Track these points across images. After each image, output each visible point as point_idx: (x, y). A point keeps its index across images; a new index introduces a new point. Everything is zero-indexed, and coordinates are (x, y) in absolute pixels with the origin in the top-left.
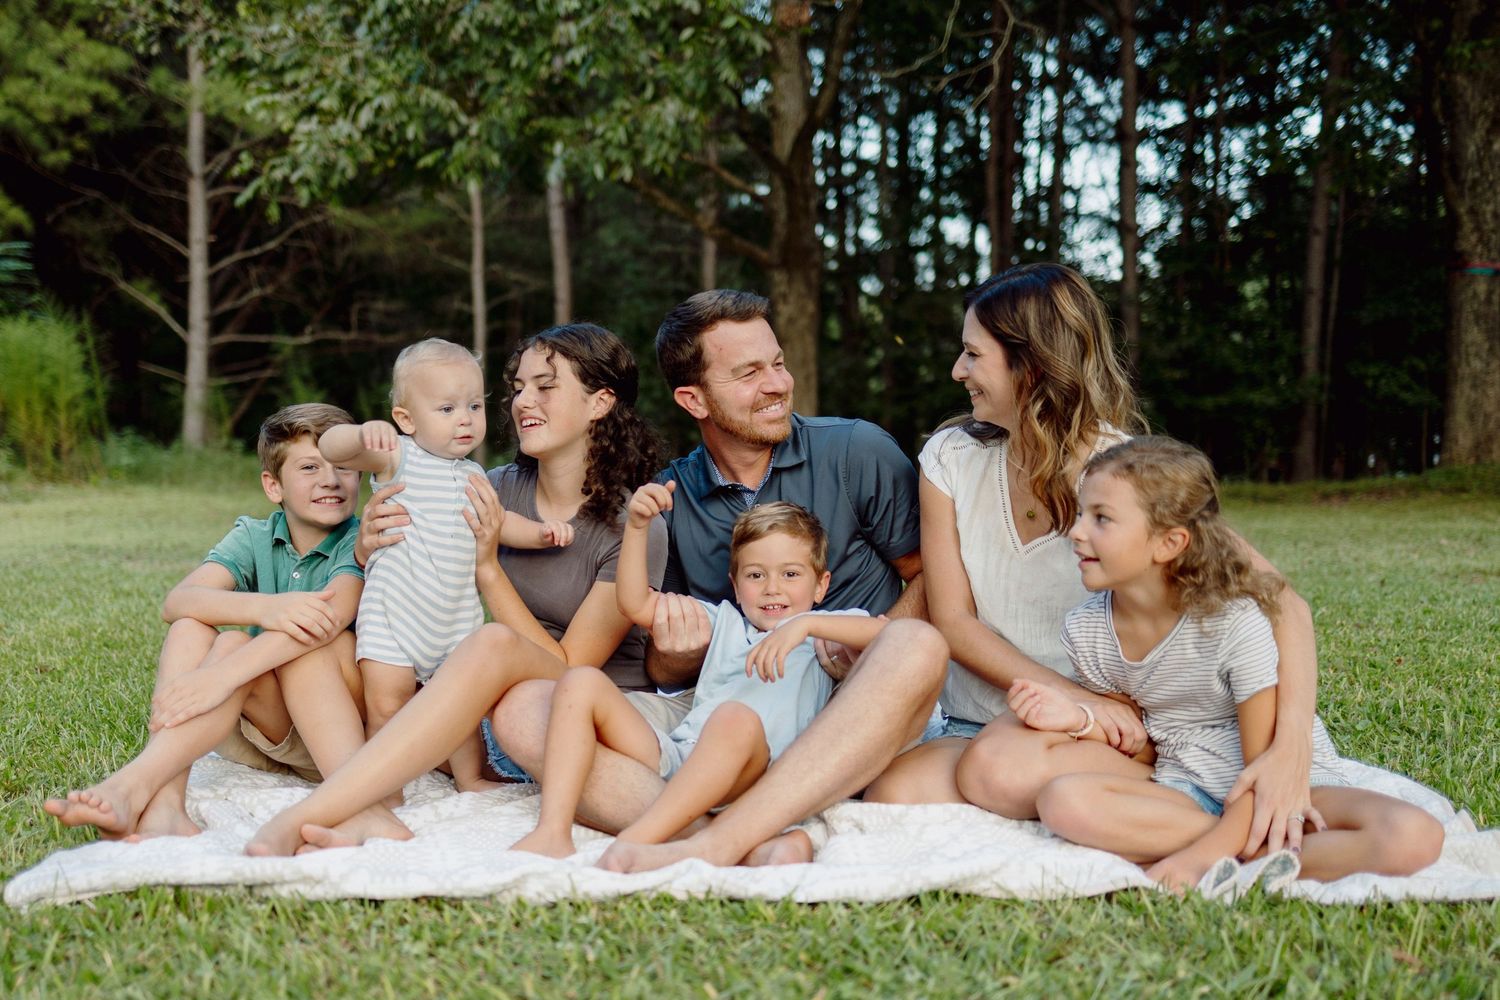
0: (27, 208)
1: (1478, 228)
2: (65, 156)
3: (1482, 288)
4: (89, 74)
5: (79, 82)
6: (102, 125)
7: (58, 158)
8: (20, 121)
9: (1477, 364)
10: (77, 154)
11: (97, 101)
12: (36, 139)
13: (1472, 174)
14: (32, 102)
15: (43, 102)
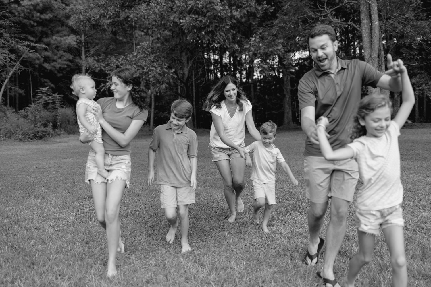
0: (54, 84)
1: (287, 91)
2: (61, 75)
3: (288, 99)
4: (66, 60)
5: (65, 62)
6: (68, 69)
7: (59, 75)
8: (53, 69)
9: (288, 110)
10: (63, 74)
11: (67, 65)
12: (56, 72)
13: (285, 83)
14: (56, 66)
15: (58, 66)
